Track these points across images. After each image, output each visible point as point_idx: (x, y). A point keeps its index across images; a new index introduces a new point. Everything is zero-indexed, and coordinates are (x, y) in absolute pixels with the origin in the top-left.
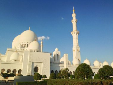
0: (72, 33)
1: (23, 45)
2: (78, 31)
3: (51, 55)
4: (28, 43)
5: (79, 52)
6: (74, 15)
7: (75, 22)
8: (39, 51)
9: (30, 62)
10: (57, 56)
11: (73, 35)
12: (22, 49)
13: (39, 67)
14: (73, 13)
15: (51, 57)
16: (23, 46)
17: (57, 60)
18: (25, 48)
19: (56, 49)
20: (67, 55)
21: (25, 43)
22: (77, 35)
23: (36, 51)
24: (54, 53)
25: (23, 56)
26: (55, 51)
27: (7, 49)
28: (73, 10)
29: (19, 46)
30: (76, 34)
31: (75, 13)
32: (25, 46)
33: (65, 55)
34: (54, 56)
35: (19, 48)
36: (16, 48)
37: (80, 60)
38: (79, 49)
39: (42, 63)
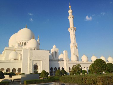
0: (69, 29)
1: (20, 43)
2: (75, 28)
3: (49, 52)
4: (26, 42)
5: (77, 48)
6: (70, 12)
7: (71, 18)
8: (37, 49)
9: (31, 60)
10: (55, 53)
11: (70, 31)
12: (20, 47)
13: (38, 65)
14: (69, 9)
15: (50, 54)
16: (20, 45)
17: (56, 57)
18: (23, 46)
19: (54, 47)
20: (67, 51)
21: (23, 42)
22: (75, 31)
23: (35, 49)
24: (52, 50)
25: (21, 55)
26: (53, 48)
27: (5, 48)
28: (70, 7)
29: (17, 45)
30: (73, 30)
31: (71, 9)
32: (22, 45)
33: (64, 51)
34: (52, 53)
35: (17, 47)
36: (13, 46)
37: (78, 56)
38: (77, 45)
39: (42, 61)
